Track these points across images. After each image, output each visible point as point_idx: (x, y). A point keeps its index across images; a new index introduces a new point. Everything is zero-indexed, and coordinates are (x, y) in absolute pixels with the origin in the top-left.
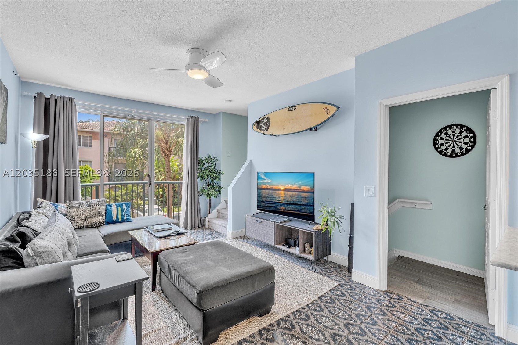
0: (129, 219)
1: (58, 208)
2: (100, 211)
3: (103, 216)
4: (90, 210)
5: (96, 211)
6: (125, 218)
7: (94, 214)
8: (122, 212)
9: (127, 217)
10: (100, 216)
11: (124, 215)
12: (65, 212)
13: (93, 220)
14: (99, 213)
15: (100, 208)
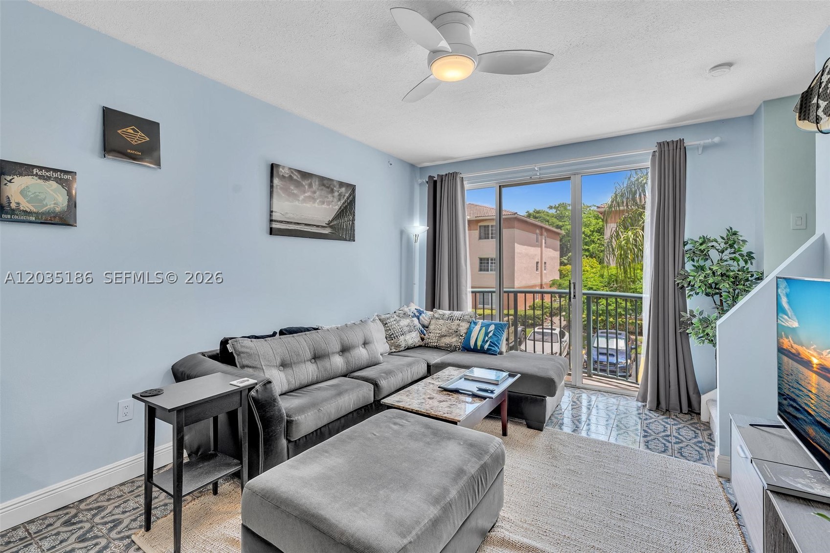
0: (492, 349)
1: (421, 317)
2: (459, 329)
3: (461, 337)
4: (448, 326)
5: (454, 328)
6: (486, 347)
7: (451, 331)
8: (485, 337)
9: (489, 345)
10: (457, 335)
11: (487, 341)
12: (426, 323)
13: (447, 340)
14: (457, 332)
15: (461, 325)
